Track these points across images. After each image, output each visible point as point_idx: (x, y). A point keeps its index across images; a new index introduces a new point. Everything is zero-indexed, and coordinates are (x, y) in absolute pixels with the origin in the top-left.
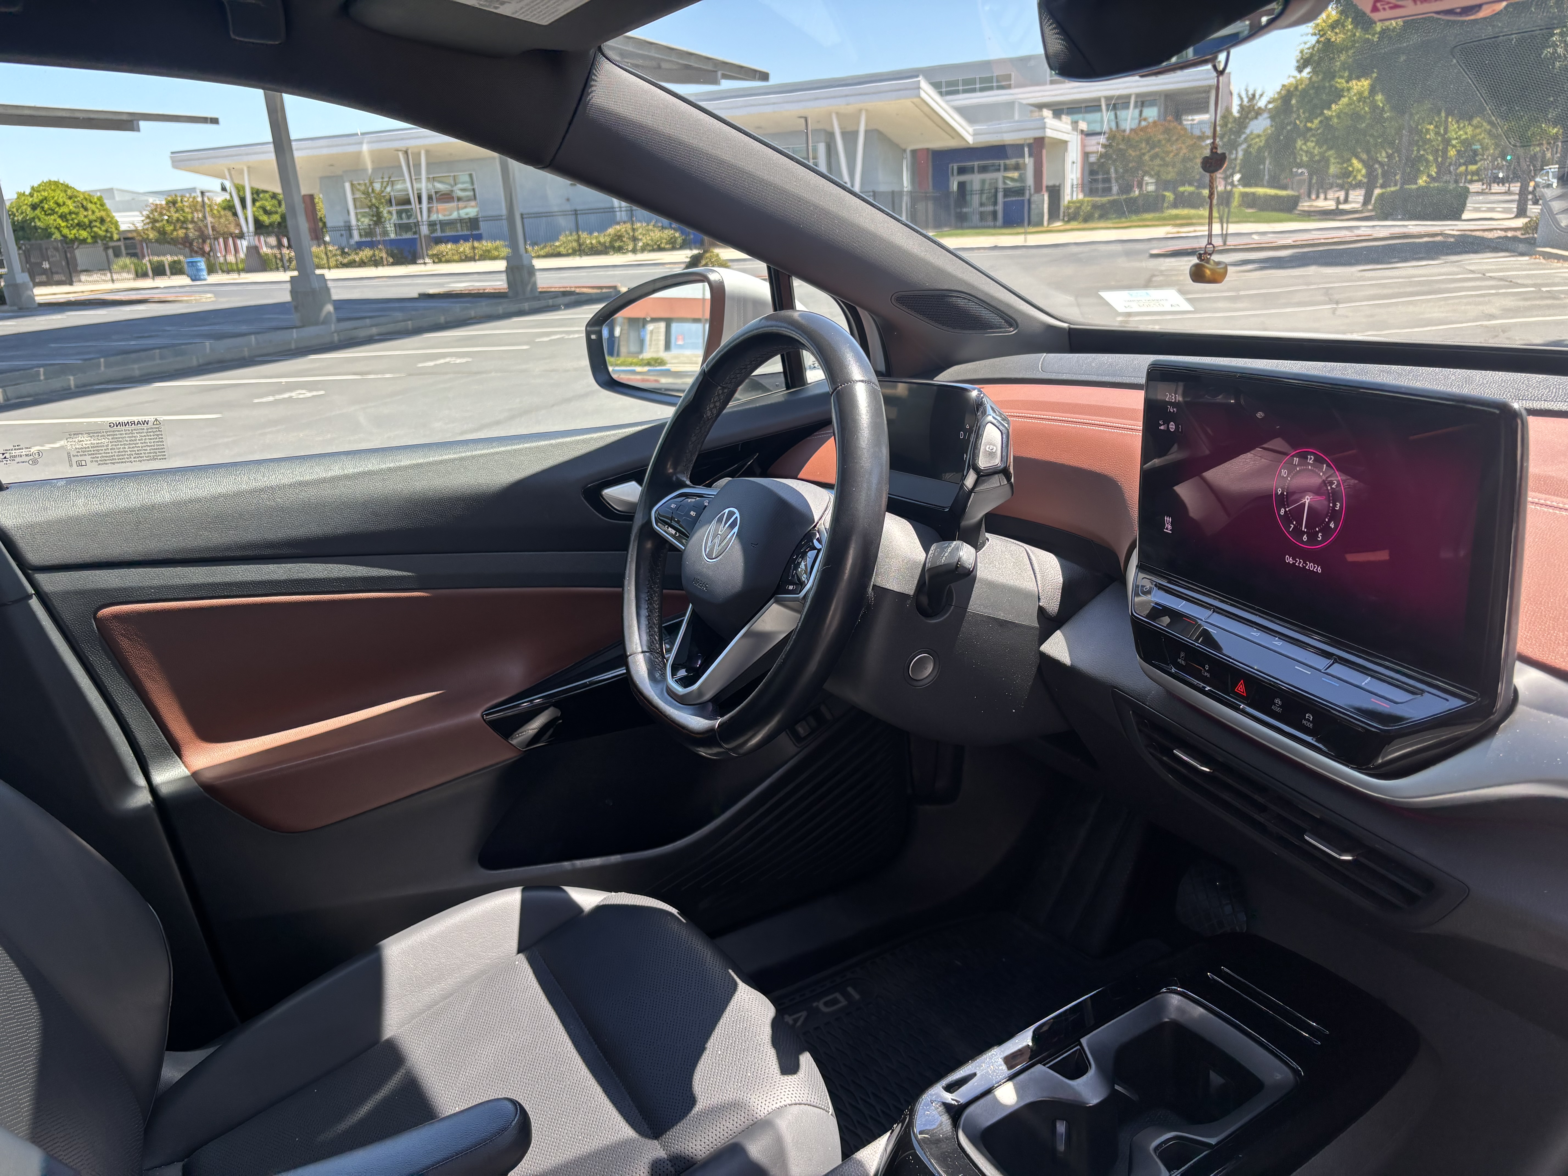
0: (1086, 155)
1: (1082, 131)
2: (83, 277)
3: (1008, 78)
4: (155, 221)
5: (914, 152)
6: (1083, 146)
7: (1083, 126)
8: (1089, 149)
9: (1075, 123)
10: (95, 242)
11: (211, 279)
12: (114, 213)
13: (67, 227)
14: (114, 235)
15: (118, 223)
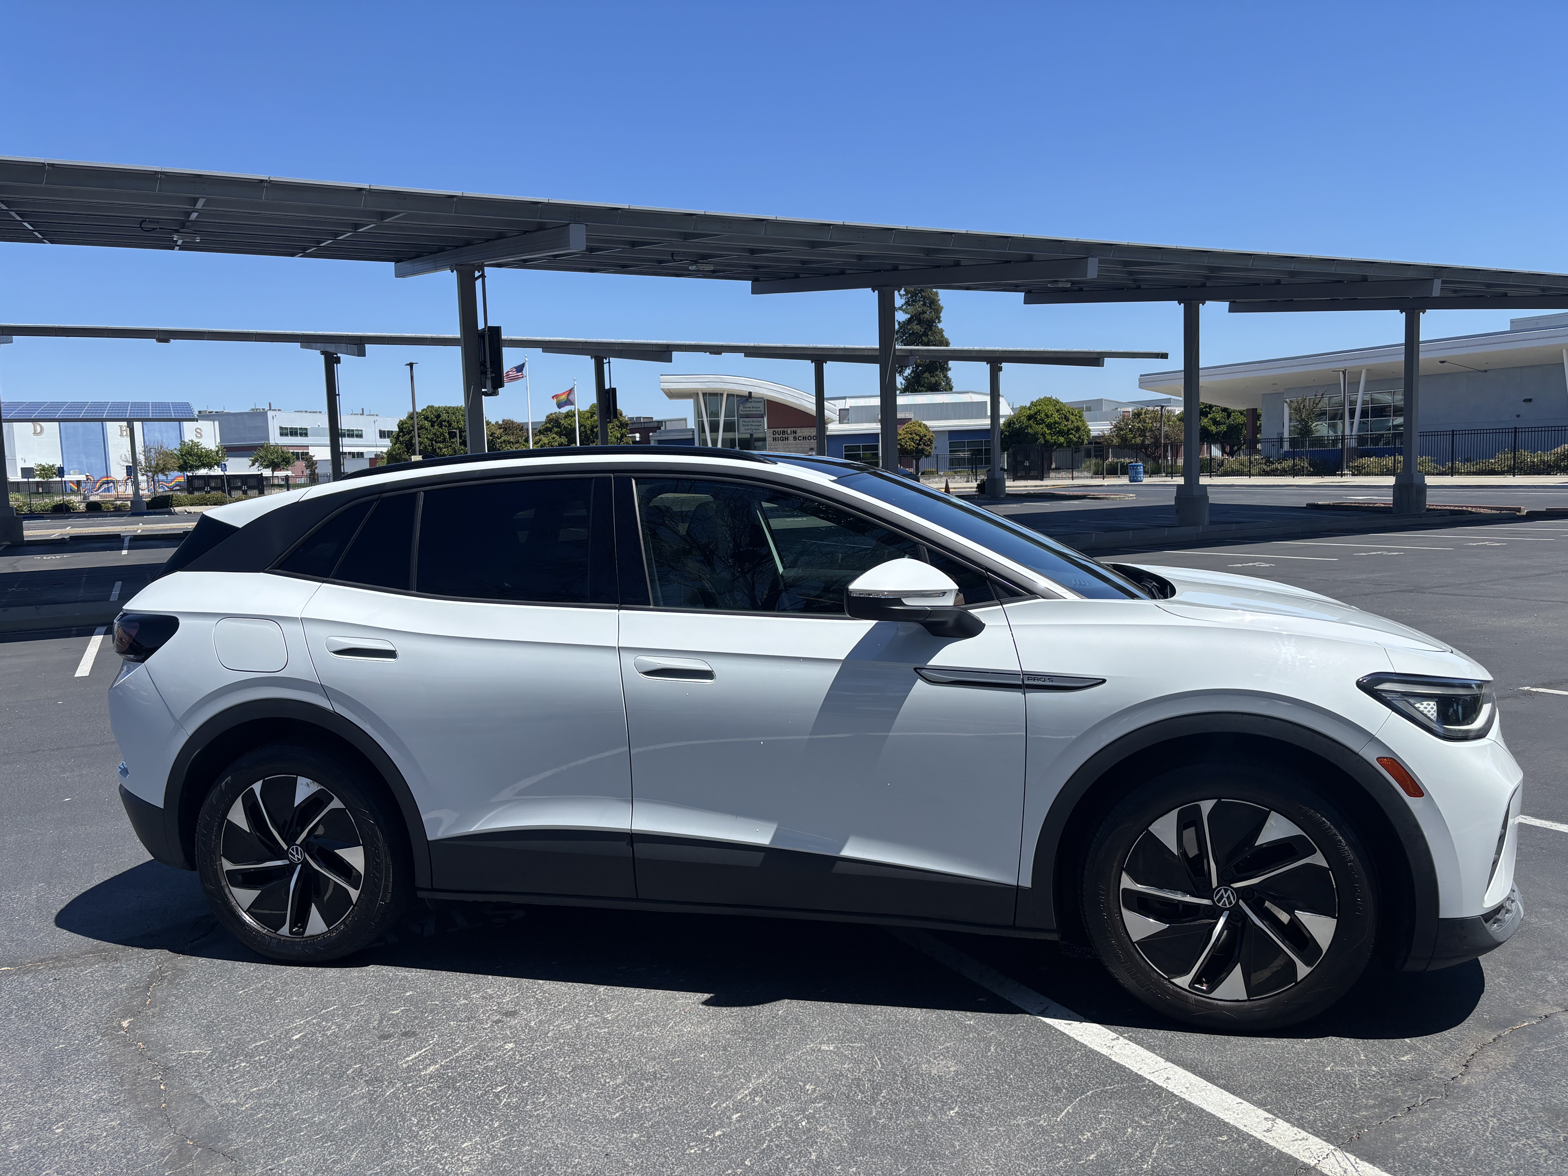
2: (1052, 475)
4: (1122, 430)
10: (1069, 446)
11: (1147, 480)
12: (1088, 423)
13: (1051, 434)
14: (1086, 441)
15: (1090, 430)
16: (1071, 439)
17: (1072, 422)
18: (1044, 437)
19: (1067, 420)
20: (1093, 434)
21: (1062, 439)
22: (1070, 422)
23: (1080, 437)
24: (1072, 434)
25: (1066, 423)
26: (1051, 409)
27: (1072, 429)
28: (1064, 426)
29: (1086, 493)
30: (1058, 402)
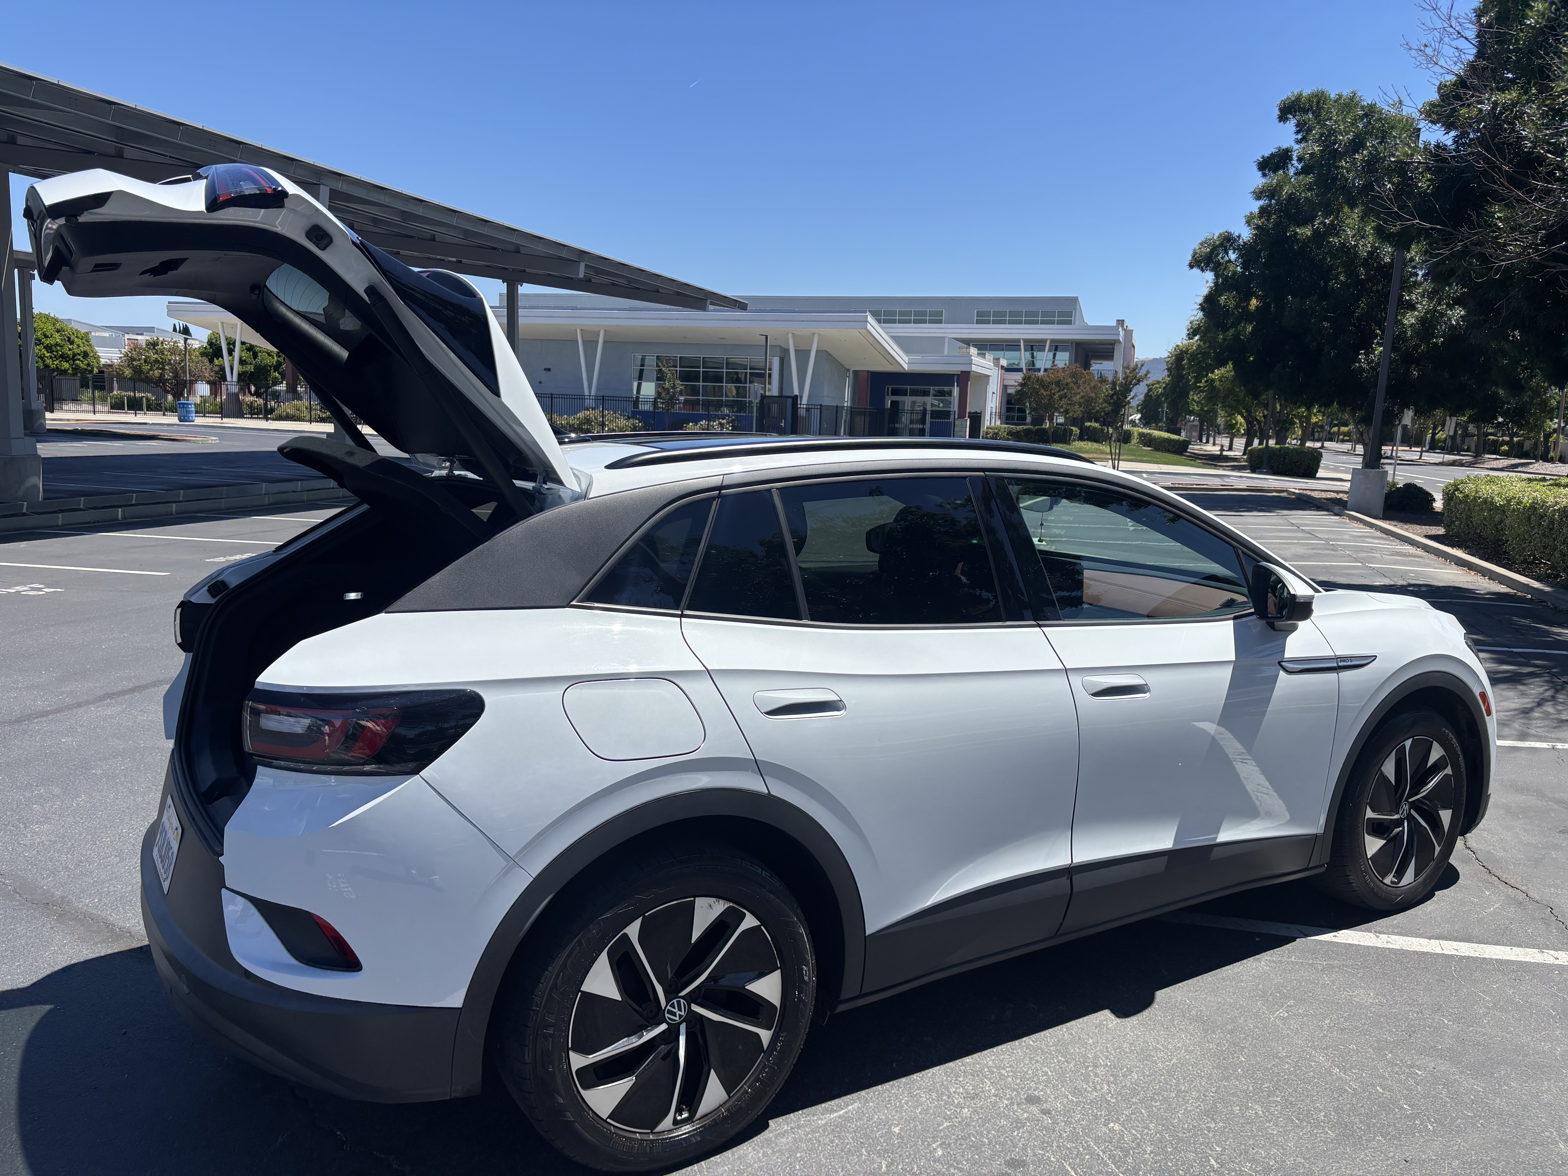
0: (1005, 387)
1: (1002, 367)
2: (62, 405)
3: (940, 314)
5: (856, 373)
6: (1003, 379)
7: (1004, 362)
8: (1006, 383)
9: (996, 361)
10: (74, 374)
11: (199, 421)
12: (97, 349)
13: (51, 357)
14: (95, 369)
15: (99, 357)
16: (77, 365)
17: (79, 346)
18: (44, 361)
19: (72, 343)
20: (103, 361)
21: (66, 365)
22: (75, 346)
23: (88, 365)
24: (79, 360)
25: (71, 347)
26: (50, 329)
27: (79, 355)
28: (67, 349)
29: (157, 433)
30: (57, 320)
